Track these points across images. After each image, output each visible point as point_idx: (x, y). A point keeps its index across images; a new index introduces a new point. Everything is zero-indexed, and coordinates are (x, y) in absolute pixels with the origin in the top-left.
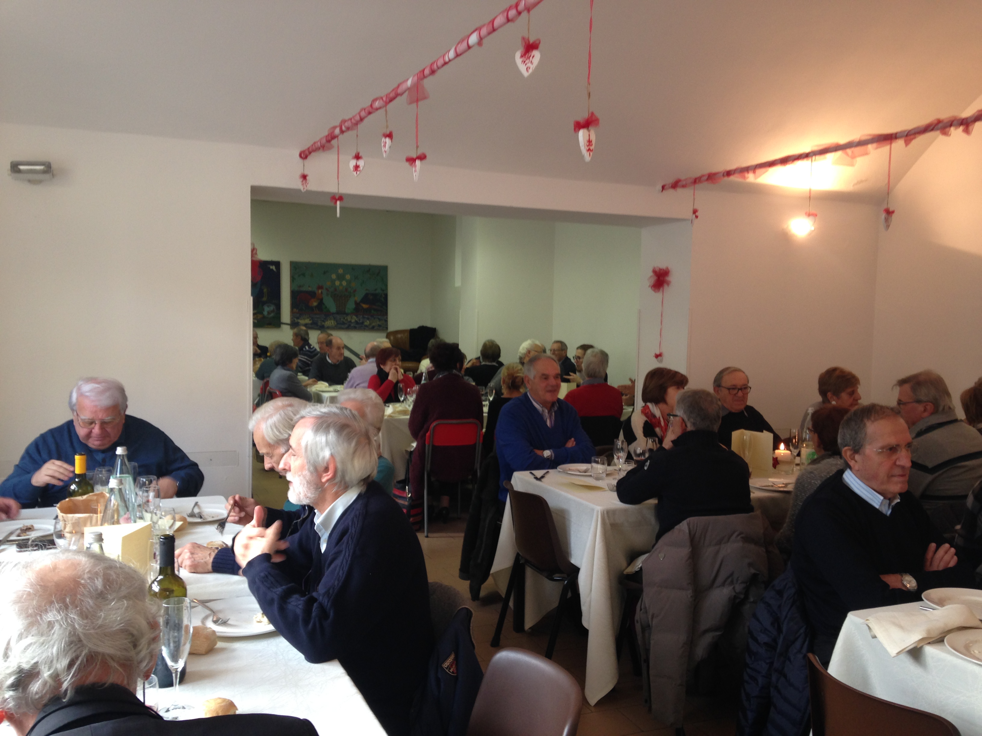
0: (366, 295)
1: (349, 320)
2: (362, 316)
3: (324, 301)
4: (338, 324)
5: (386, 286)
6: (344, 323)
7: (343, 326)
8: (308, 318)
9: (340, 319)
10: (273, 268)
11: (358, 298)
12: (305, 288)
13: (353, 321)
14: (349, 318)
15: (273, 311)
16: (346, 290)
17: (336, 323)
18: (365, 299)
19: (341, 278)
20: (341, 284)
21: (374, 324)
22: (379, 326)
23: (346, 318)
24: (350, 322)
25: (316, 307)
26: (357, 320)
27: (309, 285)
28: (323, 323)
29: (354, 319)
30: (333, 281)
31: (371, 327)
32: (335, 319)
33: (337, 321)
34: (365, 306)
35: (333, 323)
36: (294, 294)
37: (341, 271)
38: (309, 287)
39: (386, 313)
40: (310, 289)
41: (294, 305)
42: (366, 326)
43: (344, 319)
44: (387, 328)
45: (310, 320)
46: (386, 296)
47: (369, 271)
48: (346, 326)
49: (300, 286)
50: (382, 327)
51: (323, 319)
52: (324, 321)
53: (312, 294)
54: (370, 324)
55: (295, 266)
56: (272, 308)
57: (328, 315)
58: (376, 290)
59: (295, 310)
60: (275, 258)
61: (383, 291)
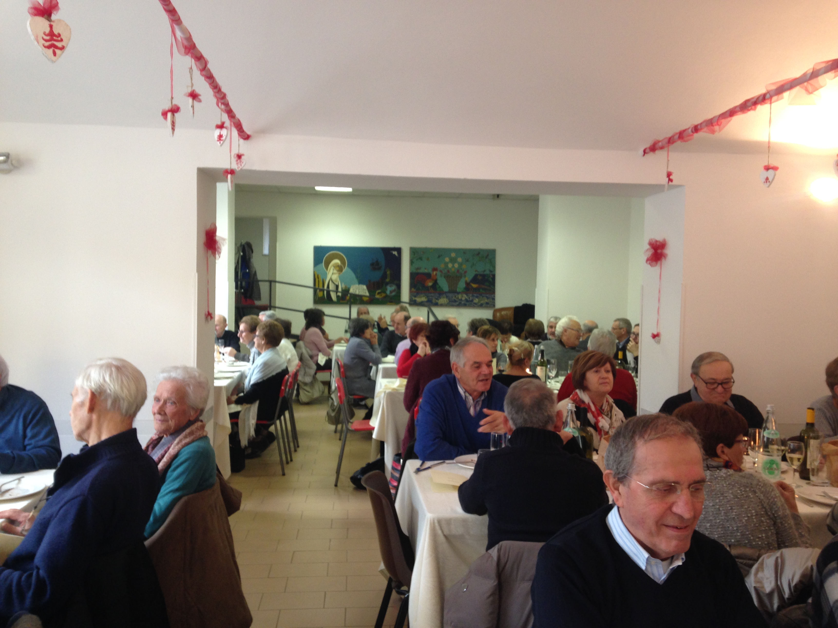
0: (476, 276)
1: (460, 298)
2: (471, 295)
3: (438, 282)
4: (450, 302)
5: (494, 267)
6: (455, 301)
7: (454, 304)
8: (424, 296)
9: (452, 297)
10: (395, 253)
11: (468, 278)
12: (422, 271)
13: (463, 299)
14: (460, 296)
15: (394, 291)
16: (458, 271)
17: (448, 301)
18: (475, 280)
19: (453, 260)
20: (453, 266)
21: (482, 302)
22: (487, 303)
23: (457, 297)
24: (461, 300)
25: (432, 287)
26: (467, 297)
27: (425, 267)
28: (437, 301)
29: (465, 297)
30: (446, 264)
31: (479, 304)
32: (447, 297)
33: (449, 299)
34: (474, 286)
35: (445, 301)
36: (413, 276)
37: (453, 255)
38: (425, 269)
39: (494, 292)
40: (426, 271)
41: (413, 285)
42: (476, 304)
43: (456, 297)
44: (494, 306)
45: (426, 298)
46: (494, 276)
47: (478, 254)
48: (457, 303)
49: (418, 269)
50: (490, 304)
51: (437, 297)
52: (437, 299)
53: (428, 276)
54: (479, 302)
55: (414, 252)
56: (394, 287)
57: (441, 293)
58: (484, 271)
59: (413, 289)
60: (396, 245)
61: (491, 271)
